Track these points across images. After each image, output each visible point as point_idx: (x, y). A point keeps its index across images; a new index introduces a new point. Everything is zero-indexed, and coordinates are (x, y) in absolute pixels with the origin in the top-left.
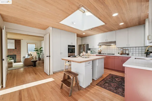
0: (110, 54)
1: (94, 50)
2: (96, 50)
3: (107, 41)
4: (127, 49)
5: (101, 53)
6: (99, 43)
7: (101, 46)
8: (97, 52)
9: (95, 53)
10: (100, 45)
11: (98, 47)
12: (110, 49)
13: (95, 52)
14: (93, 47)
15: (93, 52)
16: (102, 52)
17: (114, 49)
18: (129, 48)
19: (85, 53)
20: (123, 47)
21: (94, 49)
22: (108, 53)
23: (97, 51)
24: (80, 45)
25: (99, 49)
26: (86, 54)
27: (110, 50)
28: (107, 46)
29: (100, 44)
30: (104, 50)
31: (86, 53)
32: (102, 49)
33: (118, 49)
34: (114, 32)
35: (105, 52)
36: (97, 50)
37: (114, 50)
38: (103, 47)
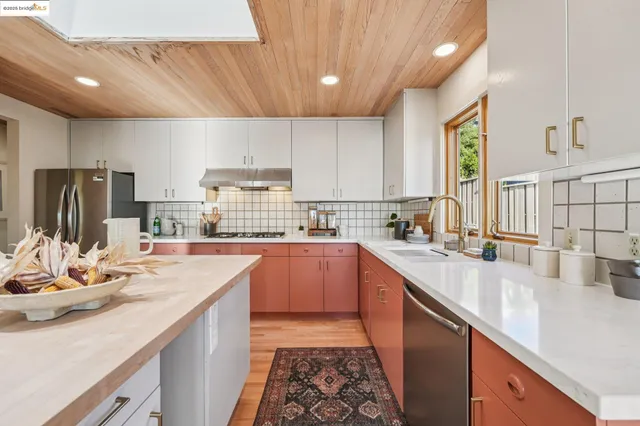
0: (263, 235)
1: (176, 215)
2: (184, 215)
3: (251, 167)
4: (328, 208)
5: (218, 231)
6: (209, 172)
7: (216, 189)
8: (193, 223)
9: (179, 232)
10: (215, 182)
11: (201, 193)
12: (265, 207)
13: (179, 227)
14: (169, 193)
15: (167, 225)
16: (222, 228)
17: (280, 207)
18: (336, 207)
19: (74, 248)
20: (316, 202)
21: (176, 207)
22: (257, 230)
23: (195, 220)
24: (51, 173)
25: (208, 208)
26: (78, 263)
27: (264, 215)
28: (246, 193)
29: (214, 180)
30: (232, 215)
31: (84, 249)
32: (224, 207)
33: (296, 207)
34: (282, 123)
35: (240, 223)
36: (192, 215)
37: (280, 215)
38: (230, 195)
